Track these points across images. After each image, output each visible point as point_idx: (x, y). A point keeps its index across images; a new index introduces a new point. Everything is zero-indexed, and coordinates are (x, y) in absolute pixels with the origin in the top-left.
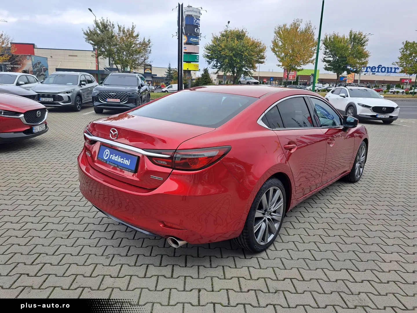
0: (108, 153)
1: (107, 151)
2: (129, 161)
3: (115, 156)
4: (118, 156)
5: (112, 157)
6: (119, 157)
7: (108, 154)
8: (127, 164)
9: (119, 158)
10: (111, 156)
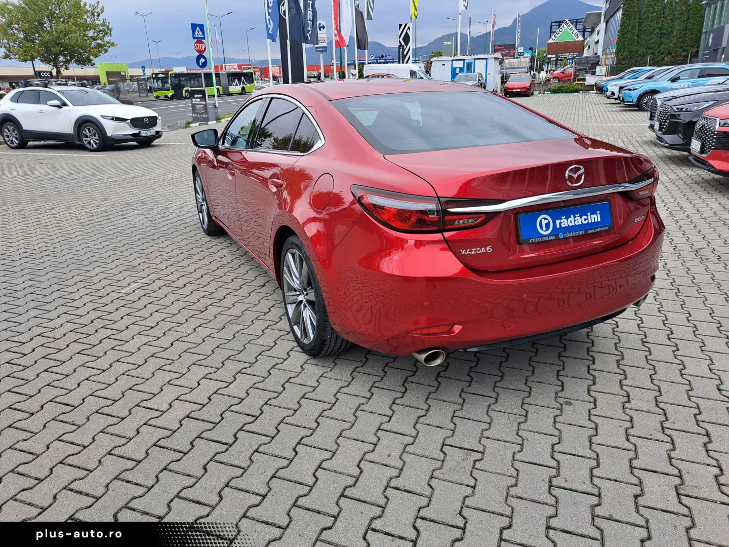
0: (547, 221)
1: (544, 219)
2: (597, 214)
3: (567, 219)
4: (572, 216)
5: (560, 223)
6: (575, 217)
7: (549, 222)
8: (596, 221)
9: (576, 219)
10: (558, 222)
